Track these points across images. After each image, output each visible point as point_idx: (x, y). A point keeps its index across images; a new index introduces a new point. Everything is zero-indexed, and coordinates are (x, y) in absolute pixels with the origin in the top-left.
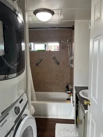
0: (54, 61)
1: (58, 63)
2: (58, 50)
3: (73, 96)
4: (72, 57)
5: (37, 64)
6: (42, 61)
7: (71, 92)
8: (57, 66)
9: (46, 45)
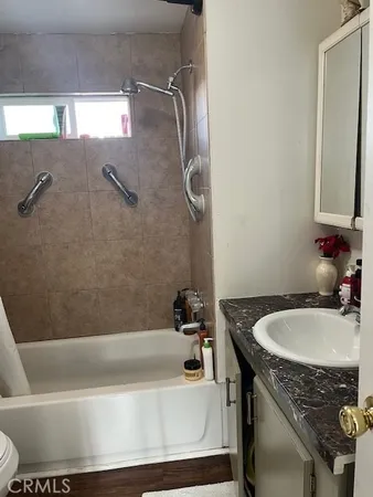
0: (110, 187)
1: (131, 199)
2: (125, 131)
3: (212, 344)
4: (199, 161)
5: (23, 208)
6: (50, 190)
7: (203, 328)
8: (127, 211)
9: (60, 112)
